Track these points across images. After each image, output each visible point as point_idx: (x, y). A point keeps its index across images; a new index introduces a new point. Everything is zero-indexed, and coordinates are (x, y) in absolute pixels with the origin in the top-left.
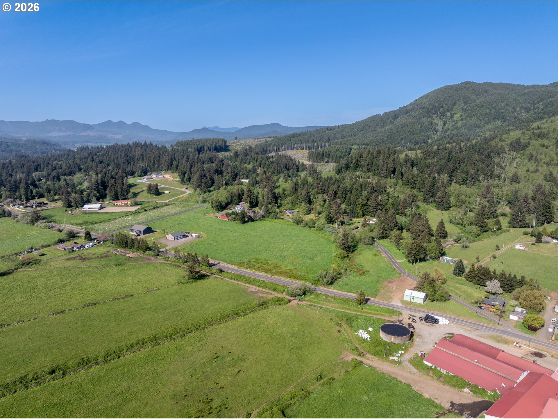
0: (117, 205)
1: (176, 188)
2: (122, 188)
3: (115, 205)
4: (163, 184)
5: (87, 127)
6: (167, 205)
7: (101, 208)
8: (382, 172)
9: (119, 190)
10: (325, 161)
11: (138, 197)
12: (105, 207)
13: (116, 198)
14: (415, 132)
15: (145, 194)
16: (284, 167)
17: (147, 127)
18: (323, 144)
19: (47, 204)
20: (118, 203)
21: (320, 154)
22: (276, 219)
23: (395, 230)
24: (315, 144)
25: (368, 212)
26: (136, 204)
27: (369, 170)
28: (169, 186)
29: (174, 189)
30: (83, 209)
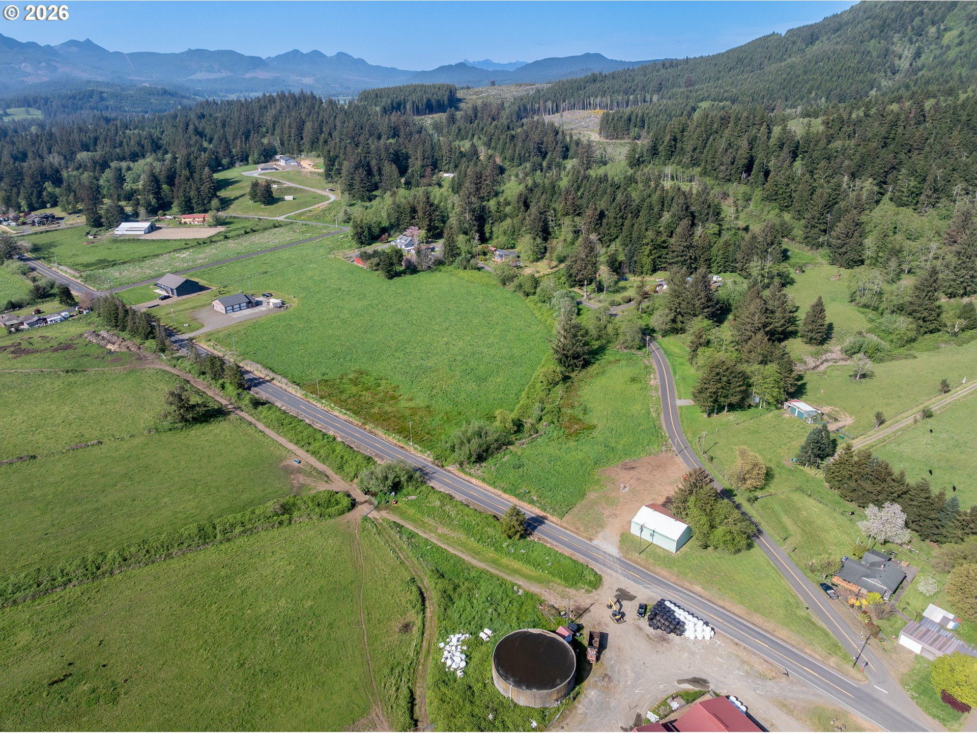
0: (185, 223)
1: (313, 190)
2: (198, 189)
3: (180, 223)
4: (290, 180)
5: (256, 62)
6: (275, 227)
7: (152, 229)
8: (723, 168)
9: (193, 194)
10: (632, 134)
11: (232, 207)
12: (160, 228)
13: (188, 209)
14: (843, 73)
15: (248, 201)
16: (534, 148)
17: (361, 61)
18: (648, 99)
19: (62, 219)
20: (187, 220)
21: (623, 120)
22: (465, 268)
23: (700, 317)
24: (631, 97)
25: (666, 262)
26: (219, 222)
27: (695, 163)
28: (300, 185)
29: (307, 191)
30: (116, 232)
